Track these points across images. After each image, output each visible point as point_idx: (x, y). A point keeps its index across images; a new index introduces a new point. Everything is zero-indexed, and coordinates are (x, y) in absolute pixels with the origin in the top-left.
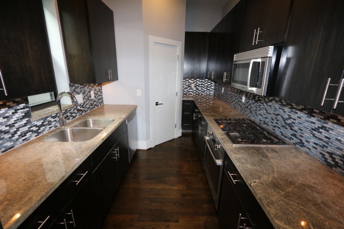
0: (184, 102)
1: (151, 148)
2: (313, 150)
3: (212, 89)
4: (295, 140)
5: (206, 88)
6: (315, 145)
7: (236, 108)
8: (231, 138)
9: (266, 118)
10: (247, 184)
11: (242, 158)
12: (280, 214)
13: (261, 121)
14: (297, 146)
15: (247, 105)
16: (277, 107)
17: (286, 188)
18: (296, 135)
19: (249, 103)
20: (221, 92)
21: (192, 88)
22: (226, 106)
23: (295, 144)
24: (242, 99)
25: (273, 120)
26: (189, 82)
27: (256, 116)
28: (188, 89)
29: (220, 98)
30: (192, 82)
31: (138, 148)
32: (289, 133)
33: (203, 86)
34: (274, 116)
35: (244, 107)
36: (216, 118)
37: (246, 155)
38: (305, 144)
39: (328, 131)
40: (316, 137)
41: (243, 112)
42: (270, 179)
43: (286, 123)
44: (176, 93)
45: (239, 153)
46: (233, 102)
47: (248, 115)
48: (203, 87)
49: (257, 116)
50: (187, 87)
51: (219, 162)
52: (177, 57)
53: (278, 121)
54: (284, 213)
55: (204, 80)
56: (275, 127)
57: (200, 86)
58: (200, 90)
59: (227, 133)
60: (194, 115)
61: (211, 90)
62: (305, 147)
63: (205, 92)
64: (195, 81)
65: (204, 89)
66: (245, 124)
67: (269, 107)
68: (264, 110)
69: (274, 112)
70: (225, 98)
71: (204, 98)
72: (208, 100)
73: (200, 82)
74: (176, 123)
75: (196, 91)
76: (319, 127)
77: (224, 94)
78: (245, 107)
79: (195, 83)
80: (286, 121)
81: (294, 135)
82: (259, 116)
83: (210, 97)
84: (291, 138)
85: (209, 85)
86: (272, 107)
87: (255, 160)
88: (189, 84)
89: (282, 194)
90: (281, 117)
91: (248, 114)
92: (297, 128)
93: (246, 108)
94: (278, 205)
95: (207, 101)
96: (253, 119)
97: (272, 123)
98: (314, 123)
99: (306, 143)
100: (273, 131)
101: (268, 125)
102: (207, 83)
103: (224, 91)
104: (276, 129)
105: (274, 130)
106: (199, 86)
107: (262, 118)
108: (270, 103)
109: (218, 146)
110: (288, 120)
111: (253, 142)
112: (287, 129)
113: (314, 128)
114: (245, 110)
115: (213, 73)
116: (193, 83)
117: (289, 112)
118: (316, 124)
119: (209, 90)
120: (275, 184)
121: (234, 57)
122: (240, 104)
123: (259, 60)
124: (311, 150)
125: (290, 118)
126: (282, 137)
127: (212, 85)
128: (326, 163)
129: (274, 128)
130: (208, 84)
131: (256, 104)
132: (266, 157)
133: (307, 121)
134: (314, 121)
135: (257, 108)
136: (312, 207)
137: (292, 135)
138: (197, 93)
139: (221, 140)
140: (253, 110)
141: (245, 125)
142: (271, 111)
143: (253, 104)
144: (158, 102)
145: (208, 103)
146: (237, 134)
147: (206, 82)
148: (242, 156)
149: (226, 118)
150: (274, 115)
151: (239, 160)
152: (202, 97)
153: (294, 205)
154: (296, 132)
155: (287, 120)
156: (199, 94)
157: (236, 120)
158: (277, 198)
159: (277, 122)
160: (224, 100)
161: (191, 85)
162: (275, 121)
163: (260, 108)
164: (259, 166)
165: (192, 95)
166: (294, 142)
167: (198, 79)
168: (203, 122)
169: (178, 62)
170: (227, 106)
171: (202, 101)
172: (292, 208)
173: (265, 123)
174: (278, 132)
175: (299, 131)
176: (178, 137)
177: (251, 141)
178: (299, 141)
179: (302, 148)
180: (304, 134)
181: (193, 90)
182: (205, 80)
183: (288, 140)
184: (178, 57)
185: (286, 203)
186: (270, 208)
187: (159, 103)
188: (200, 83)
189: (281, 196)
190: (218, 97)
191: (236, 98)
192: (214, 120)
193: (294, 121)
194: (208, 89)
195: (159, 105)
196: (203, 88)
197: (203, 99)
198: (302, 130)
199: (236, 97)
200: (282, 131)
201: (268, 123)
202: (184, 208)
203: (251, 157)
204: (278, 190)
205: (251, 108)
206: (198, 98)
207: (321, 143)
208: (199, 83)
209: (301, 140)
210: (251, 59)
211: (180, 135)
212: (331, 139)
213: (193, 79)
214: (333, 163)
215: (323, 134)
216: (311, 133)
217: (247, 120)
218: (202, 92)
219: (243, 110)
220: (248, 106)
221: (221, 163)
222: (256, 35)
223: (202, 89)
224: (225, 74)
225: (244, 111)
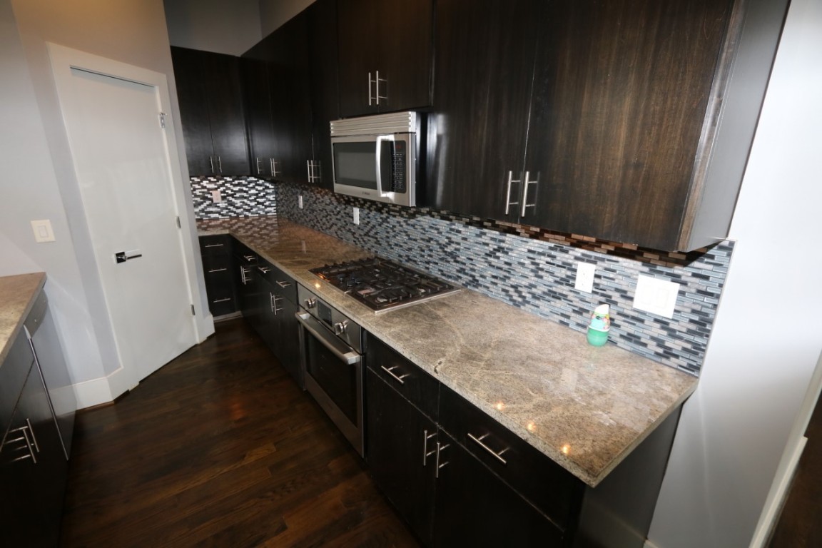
0: (203, 241)
1: (127, 393)
2: (492, 288)
3: (269, 200)
4: (466, 278)
5: (255, 200)
6: (494, 280)
7: (342, 238)
8: (366, 300)
9: (410, 249)
10: (429, 372)
11: (402, 331)
12: (493, 393)
13: (400, 256)
14: (469, 287)
15: (366, 230)
16: (427, 226)
17: (483, 355)
18: (464, 270)
19: (371, 225)
20: (298, 207)
21: (215, 201)
22: (316, 238)
23: (465, 285)
24: (353, 218)
25: (423, 251)
26: (204, 187)
27: (388, 248)
28: (202, 207)
29: (296, 222)
30: (212, 186)
31: (79, 408)
32: (452, 268)
33: (245, 195)
34: (423, 244)
35: (360, 235)
36: (312, 267)
37: (405, 325)
38: (480, 282)
39: (507, 253)
40: (493, 266)
41: (359, 245)
42: (458, 350)
43: (445, 252)
44: (176, 219)
45: (392, 325)
46: (332, 226)
47: (373, 250)
48: (245, 198)
49: (392, 248)
50: (199, 199)
51: (352, 358)
52: (159, 117)
53: (431, 250)
54: (496, 390)
55: (246, 180)
56: (428, 263)
57: (238, 195)
58: (239, 205)
59: (353, 293)
60: (243, 271)
61: (267, 203)
62: (481, 285)
63: (254, 210)
64: (221, 182)
65: (249, 202)
66: (376, 267)
67: (412, 228)
68: (403, 234)
69: (422, 236)
70: (310, 220)
71: (253, 224)
72: (265, 228)
73: (235, 185)
74: (192, 303)
75: (227, 209)
76: (494, 249)
77: (307, 210)
78: (362, 234)
79: (222, 189)
80: (446, 249)
81: (462, 271)
82: (395, 247)
83: (269, 222)
84: (458, 276)
85: (260, 191)
86: (416, 227)
87: (424, 328)
88: (203, 192)
89: (482, 366)
90: (435, 243)
91: (373, 247)
92: (463, 258)
93: (365, 235)
94: (485, 382)
95: (263, 232)
96: (384, 255)
97: (423, 256)
98: (487, 244)
99: (481, 279)
100: (427, 271)
101: (415, 261)
102: (253, 188)
103: (304, 205)
104: (431, 266)
105: (427, 268)
106: (233, 197)
107: (402, 251)
108: (412, 220)
109: (340, 324)
110: (449, 246)
111: (406, 299)
112: (449, 262)
113: (488, 252)
114: (364, 241)
115: (273, 163)
116: (216, 189)
117: (448, 232)
118: (490, 245)
119: (263, 205)
120: (468, 355)
121: (332, 128)
122: (350, 229)
123: (391, 138)
124: (490, 289)
125: (451, 242)
126: (444, 278)
127: (268, 191)
128: (511, 303)
129: (428, 266)
130: (257, 190)
131: (385, 224)
132: (437, 318)
133: (477, 243)
134: (487, 241)
135: (388, 232)
136: (521, 367)
137: (458, 271)
138: (233, 214)
139: (348, 309)
140: (382, 238)
141: (377, 270)
142: (416, 234)
143: (380, 225)
144: (123, 253)
145: (266, 237)
146: (373, 290)
147: (251, 185)
148: (400, 327)
149: (335, 264)
150: (423, 242)
151: (398, 337)
152: (247, 224)
153: (502, 374)
154: (464, 264)
155: (447, 247)
156: (237, 217)
157: (354, 263)
158: (480, 374)
159: (429, 253)
160: (309, 226)
161: (211, 194)
162: (427, 252)
163: (395, 231)
164: (434, 335)
165: (218, 222)
166: (464, 283)
167: (228, 179)
168: (280, 283)
169: (163, 132)
170: (320, 237)
171: (249, 233)
172: (501, 379)
173: (409, 260)
174: (435, 272)
175: (468, 262)
176: (204, 338)
177: (403, 298)
178: (471, 279)
179: (477, 290)
180: (475, 265)
181: (218, 207)
182: (248, 180)
183: (453, 281)
184: (162, 118)
185: (493, 375)
186: (478, 391)
187: (128, 254)
188: (237, 189)
189: (482, 368)
190: (289, 219)
191: (339, 217)
192: (311, 271)
193: (458, 247)
194: (259, 203)
195: (128, 261)
196: (245, 201)
197: (251, 228)
198: (472, 260)
199: (337, 215)
200: (441, 268)
201: (415, 259)
202: (289, 492)
203: (414, 325)
204: (474, 362)
205: (376, 233)
206: (237, 226)
207: (501, 274)
208: (232, 187)
209: (473, 277)
210: (377, 135)
211: (212, 330)
212: (513, 265)
213: (212, 179)
214: (520, 300)
215: (501, 259)
216: (486, 262)
217: (376, 259)
218: (245, 210)
219: (359, 241)
220: (369, 231)
221: (356, 358)
222: (374, 85)
223: (243, 202)
224: (310, 165)
225: (363, 243)
